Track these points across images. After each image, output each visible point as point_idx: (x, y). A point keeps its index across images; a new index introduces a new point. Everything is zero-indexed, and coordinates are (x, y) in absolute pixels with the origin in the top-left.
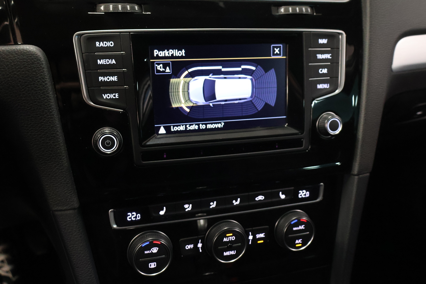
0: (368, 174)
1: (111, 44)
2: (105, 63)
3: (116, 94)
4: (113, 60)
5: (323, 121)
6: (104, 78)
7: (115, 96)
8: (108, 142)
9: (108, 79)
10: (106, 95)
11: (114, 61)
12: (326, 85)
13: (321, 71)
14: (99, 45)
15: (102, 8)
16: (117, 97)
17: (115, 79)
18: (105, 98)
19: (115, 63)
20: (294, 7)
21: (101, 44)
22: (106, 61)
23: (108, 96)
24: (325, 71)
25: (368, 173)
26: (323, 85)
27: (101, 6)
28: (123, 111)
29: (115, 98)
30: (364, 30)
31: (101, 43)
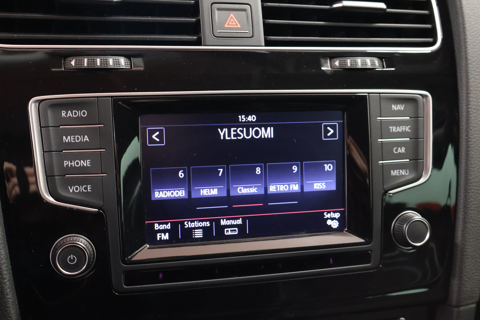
0: (474, 306)
1: (84, 113)
2: (73, 140)
3: (88, 186)
4: (86, 136)
5: (401, 224)
6: (71, 162)
7: (86, 188)
8: (72, 258)
9: (77, 163)
10: (73, 187)
11: (86, 138)
12: (404, 171)
13: (396, 150)
14: (66, 115)
15: (73, 63)
16: (89, 191)
17: (86, 163)
18: (71, 191)
19: (88, 141)
20: (354, 58)
21: (70, 114)
22: (75, 138)
23: (77, 189)
24: (402, 150)
25: (473, 303)
26: (399, 171)
27: (71, 61)
28: (97, 210)
29: (86, 191)
30: (460, 91)
31: (69, 112)
